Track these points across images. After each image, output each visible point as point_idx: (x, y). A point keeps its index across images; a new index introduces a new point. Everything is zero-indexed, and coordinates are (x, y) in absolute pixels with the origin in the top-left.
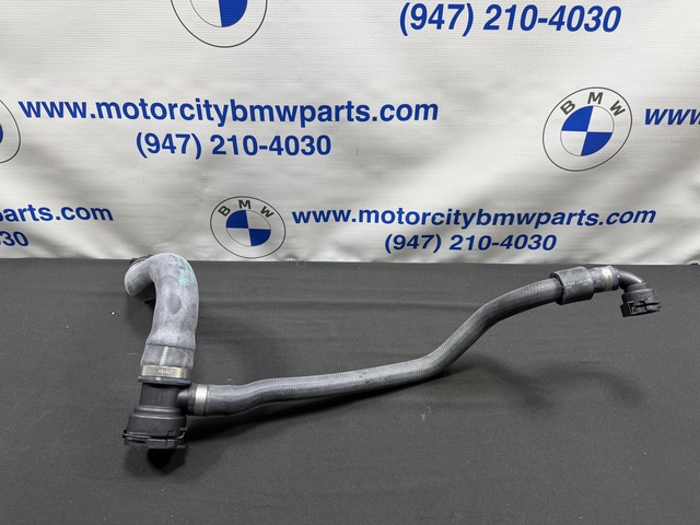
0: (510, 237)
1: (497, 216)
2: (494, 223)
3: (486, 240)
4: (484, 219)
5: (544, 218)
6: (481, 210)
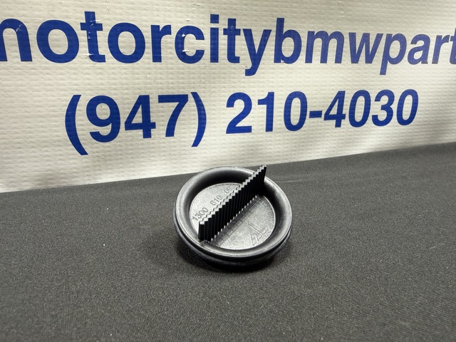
0: (340, 96)
1: (312, 36)
2: (309, 60)
3: (296, 103)
4: (288, 46)
5: (395, 49)
6: (280, 22)
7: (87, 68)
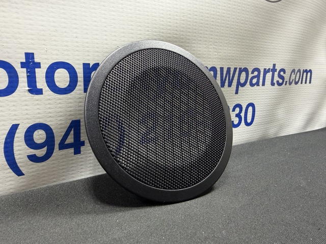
5: (243, 77)
7: (25, 101)
